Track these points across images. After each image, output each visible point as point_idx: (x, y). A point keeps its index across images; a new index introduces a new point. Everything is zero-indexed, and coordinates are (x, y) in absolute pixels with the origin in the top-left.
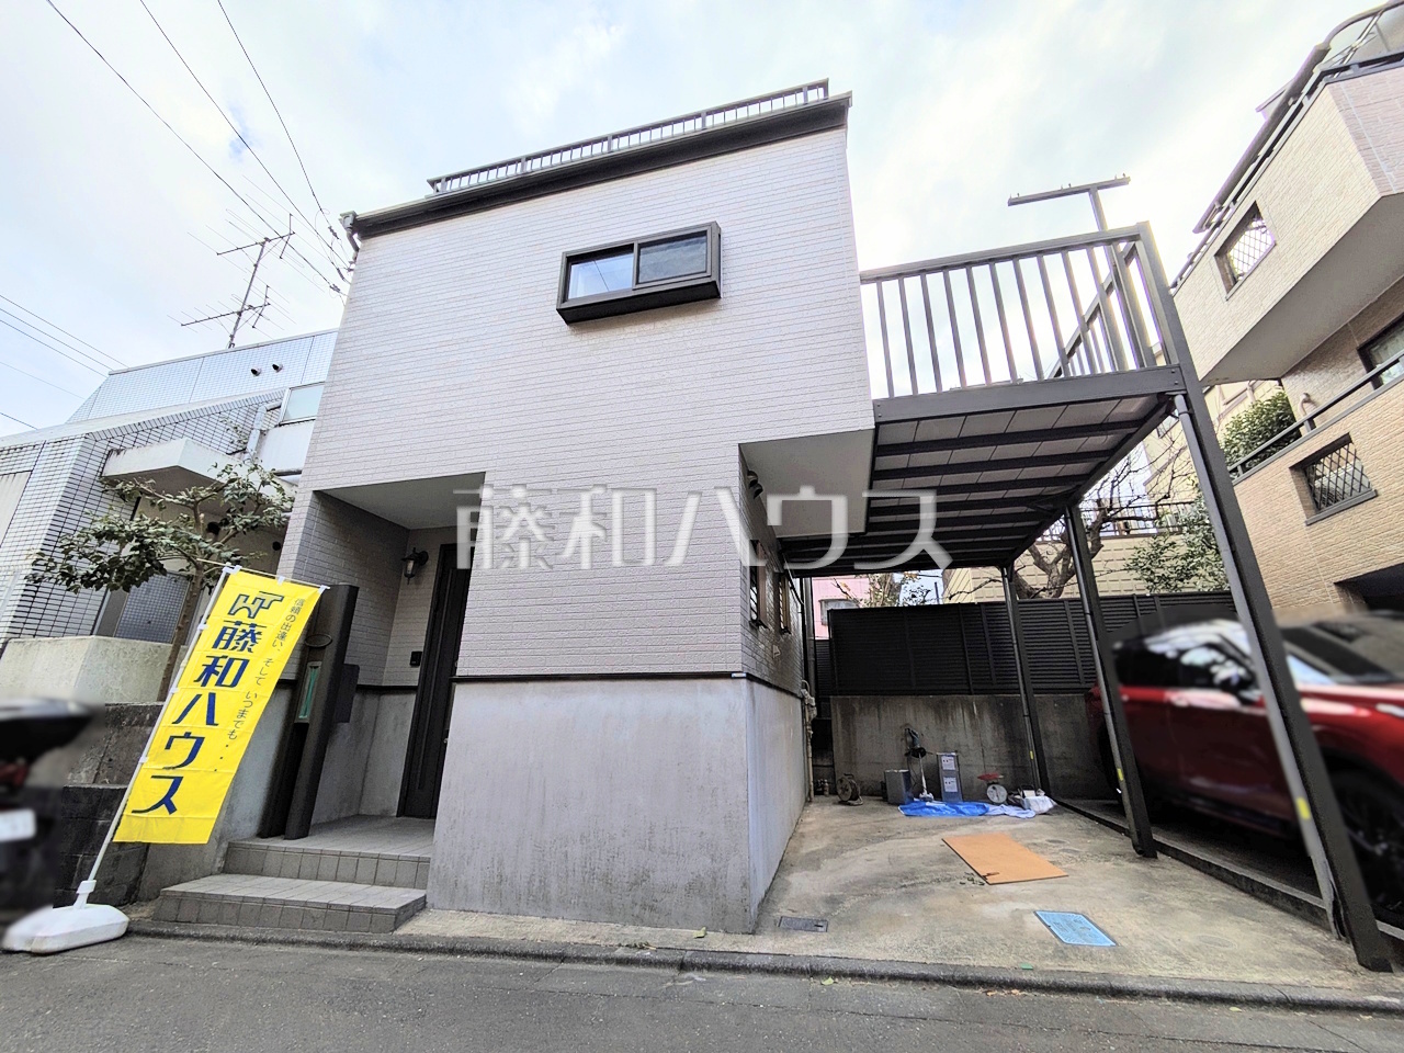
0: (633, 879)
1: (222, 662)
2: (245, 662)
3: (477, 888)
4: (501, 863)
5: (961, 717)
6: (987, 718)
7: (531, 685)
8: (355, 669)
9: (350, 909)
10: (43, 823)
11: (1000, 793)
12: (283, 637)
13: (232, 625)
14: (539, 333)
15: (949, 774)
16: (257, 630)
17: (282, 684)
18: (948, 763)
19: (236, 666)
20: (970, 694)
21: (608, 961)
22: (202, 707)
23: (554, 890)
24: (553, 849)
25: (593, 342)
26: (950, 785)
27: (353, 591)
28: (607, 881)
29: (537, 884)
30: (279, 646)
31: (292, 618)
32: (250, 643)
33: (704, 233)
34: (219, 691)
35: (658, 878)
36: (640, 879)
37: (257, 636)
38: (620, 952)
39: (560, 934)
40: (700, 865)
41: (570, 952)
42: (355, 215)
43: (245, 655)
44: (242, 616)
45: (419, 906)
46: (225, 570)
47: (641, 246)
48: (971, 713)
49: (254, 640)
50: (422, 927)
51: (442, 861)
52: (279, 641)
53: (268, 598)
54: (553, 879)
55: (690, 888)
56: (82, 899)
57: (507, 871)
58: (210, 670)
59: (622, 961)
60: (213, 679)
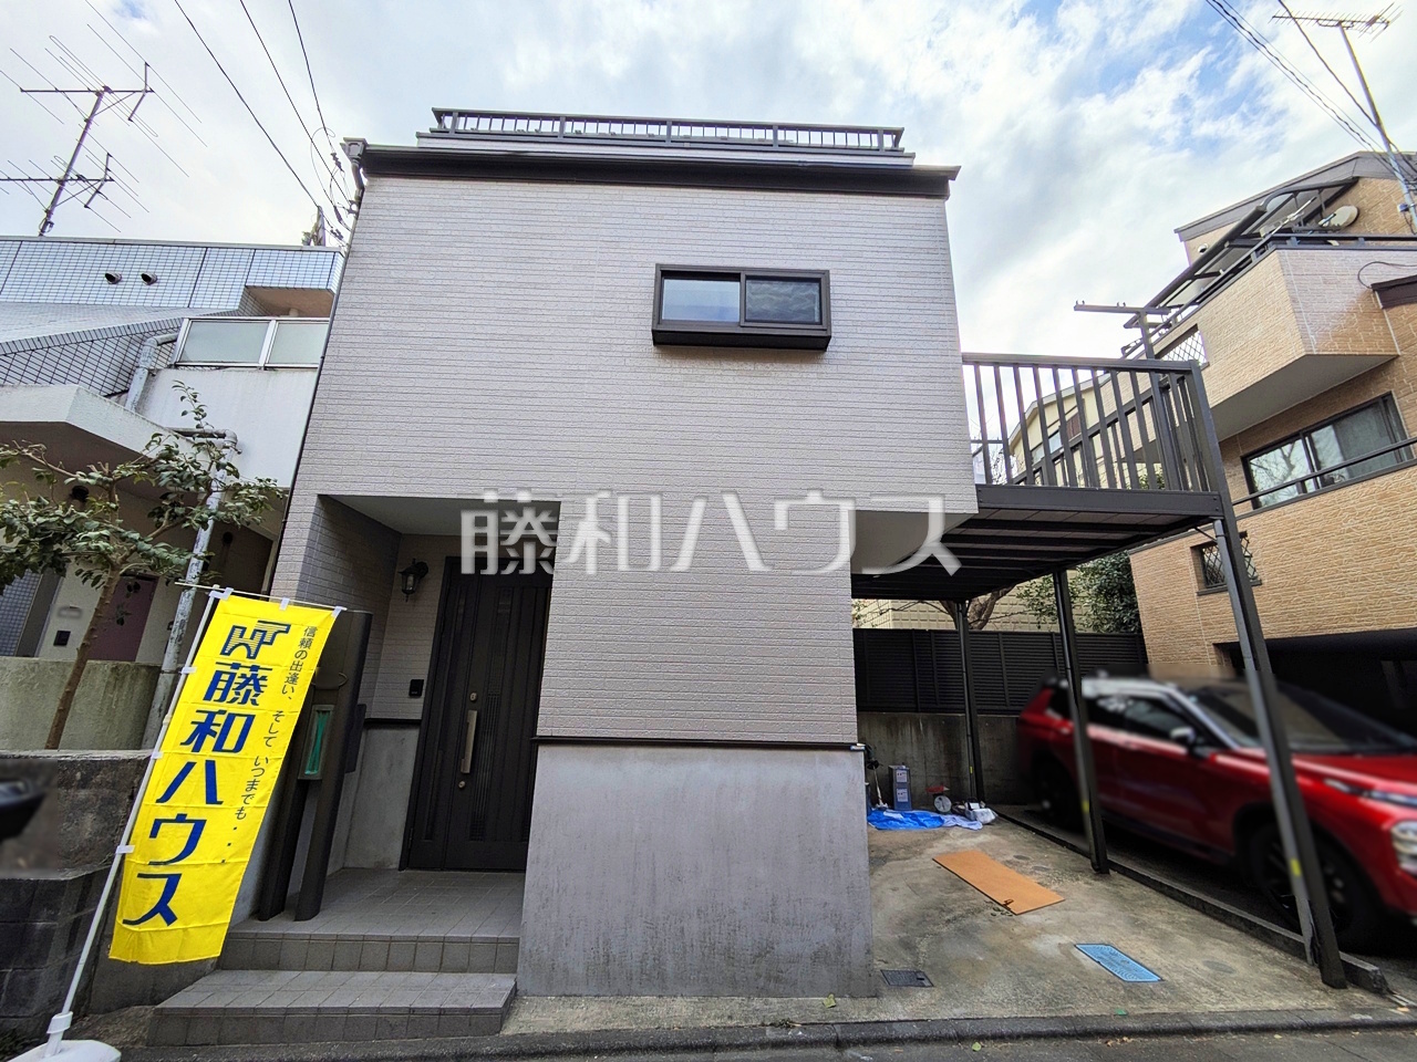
0: (756, 952)
1: (220, 719)
2: (250, 719)
3: (580, 970)
4: (607, 943)
5: (909, 732)
6: (930, 733)
9: (441, 1012)
11: (945, 804)
12: (294, 679)
13: (228, 669)
14: (620, 348)
15: (902, 785)
16: (260, 673)
18: (901, 776)
19: (238, 724)
20: (917, 711)
21: (763, 1045)
22: (197, 777)
23: (670, 967)
24: (667, 926)
25: (686, 371)
26: (902, 795)
28: (729, 955)
29: (650, 962)
30: (290, 694)
31: (301, 655)
32: (253, 692)
34: (219, 758)
36: (764, 951)
37: (261, 682)
38: (770, 1034)
39: (693, 1020)
40: (824, 934)
42: (364, 144)
43: (248, 709)
44: (239, 655)
46: (213, 595)
47: (748, 278)
48: (918, 729)
49: (258, 688)
51: (534, 945)
52: (289, 686)
53: (271, 629)
54: (669, 957)
55: (816, 957)
57: (615, 951)
58: (202, 730)
59: (777, 1045)
60: (210, 741)
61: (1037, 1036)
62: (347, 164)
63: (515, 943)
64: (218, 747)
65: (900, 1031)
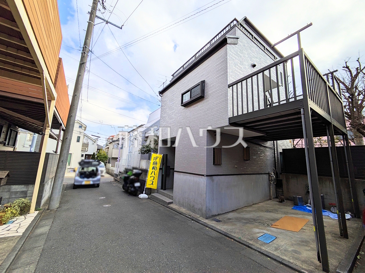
0: (193, 206)
1: (154, 167)
3: (177, 202)
4: (179, 199)
7: (182, 173)
8: (170, 166)
9: (164, 201)
10: (141, 184)
13: (154, 162)
16: (157, 162)
17: (160, 169)
19: (156, 167)
21: (185, 216)
23: (184, 205)
24: (184, 199)
25: (188, 110)
27: (167, 155)
28: (190, 205)
31: (160, 160)
32: (156, 164)
33: (199, 84)
34: (154, 171)
35: (195, 206)
38: (187, 215)
39: (183, 211)
40: (200, 206)
41: (182, 214)
42: (160, 91)
43: (156, 166)
44: (155, 160)
45: (171, 203)
46: (152, 153)
47: (191, 90)
50: (171, 206)
52: (159, 164)
53: (157, 157)
54: (184, 203)
55: (199, 209)
56: (144, 194)
57: (180, 201)
58: (153, 168)
59: (186, 217)
60: (154, 169)
61: (218, 232)
62: (159, 95)
63: (173, 196)
64: (155, 170)
65: (200, 222)
